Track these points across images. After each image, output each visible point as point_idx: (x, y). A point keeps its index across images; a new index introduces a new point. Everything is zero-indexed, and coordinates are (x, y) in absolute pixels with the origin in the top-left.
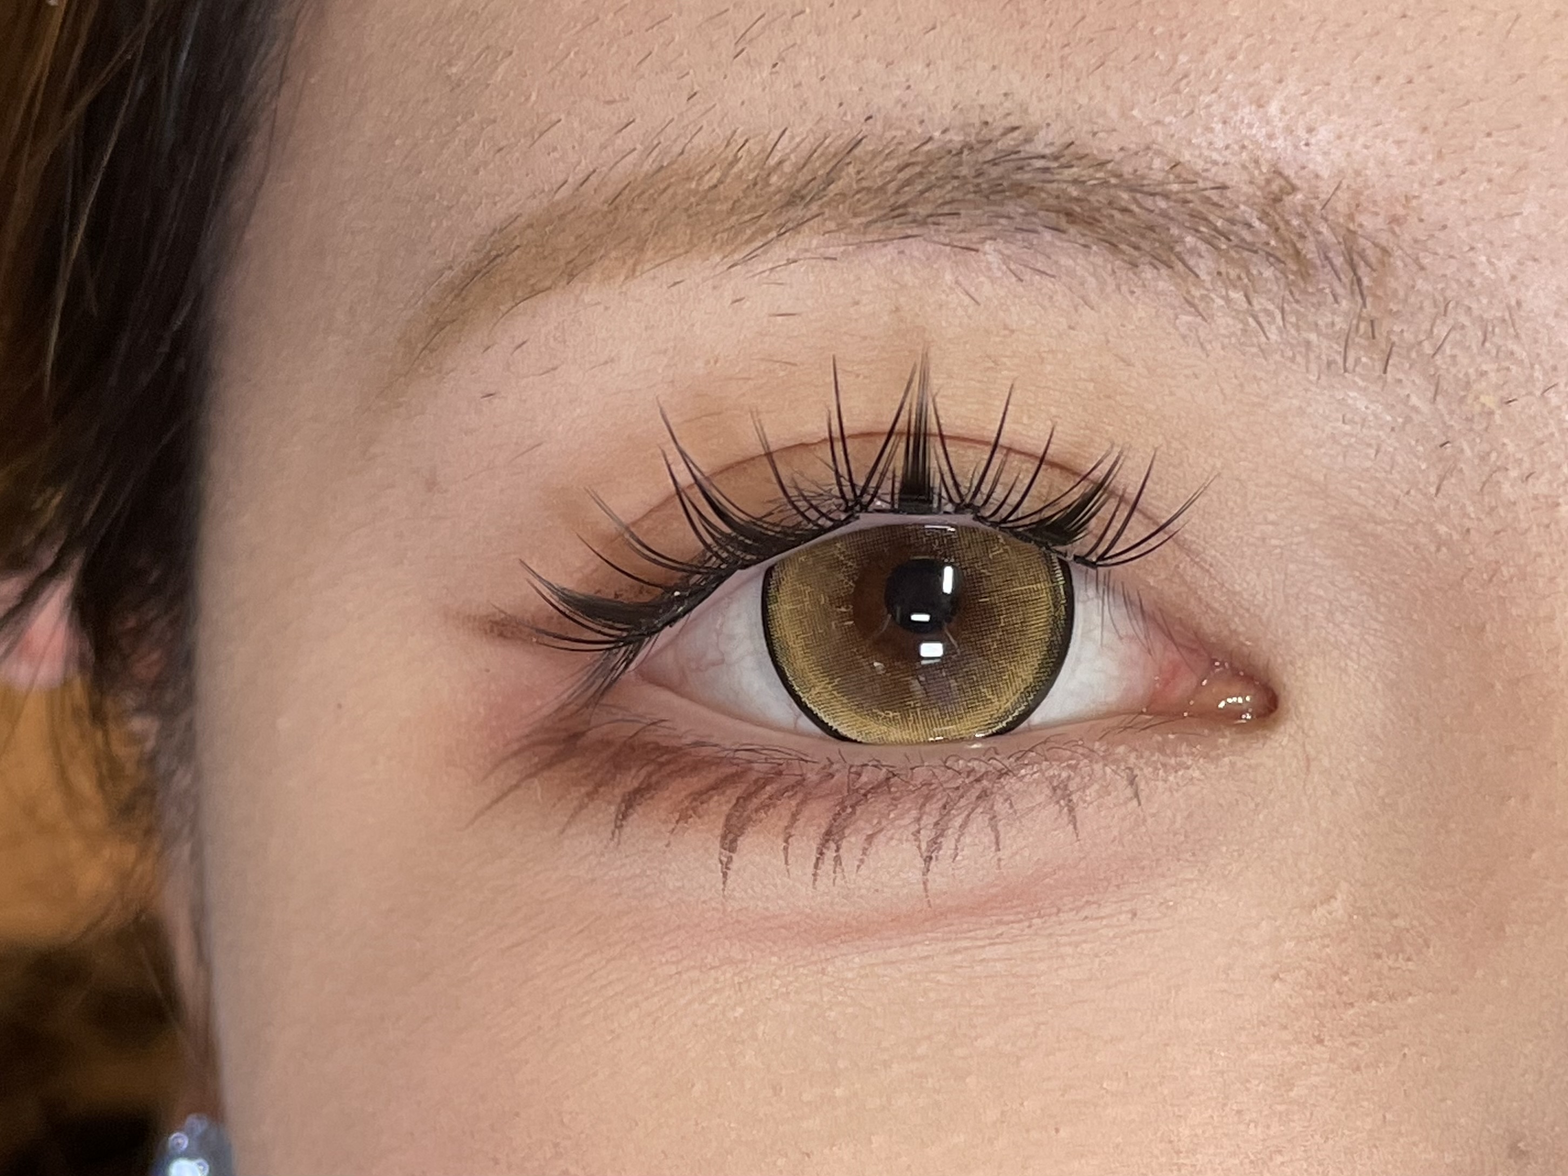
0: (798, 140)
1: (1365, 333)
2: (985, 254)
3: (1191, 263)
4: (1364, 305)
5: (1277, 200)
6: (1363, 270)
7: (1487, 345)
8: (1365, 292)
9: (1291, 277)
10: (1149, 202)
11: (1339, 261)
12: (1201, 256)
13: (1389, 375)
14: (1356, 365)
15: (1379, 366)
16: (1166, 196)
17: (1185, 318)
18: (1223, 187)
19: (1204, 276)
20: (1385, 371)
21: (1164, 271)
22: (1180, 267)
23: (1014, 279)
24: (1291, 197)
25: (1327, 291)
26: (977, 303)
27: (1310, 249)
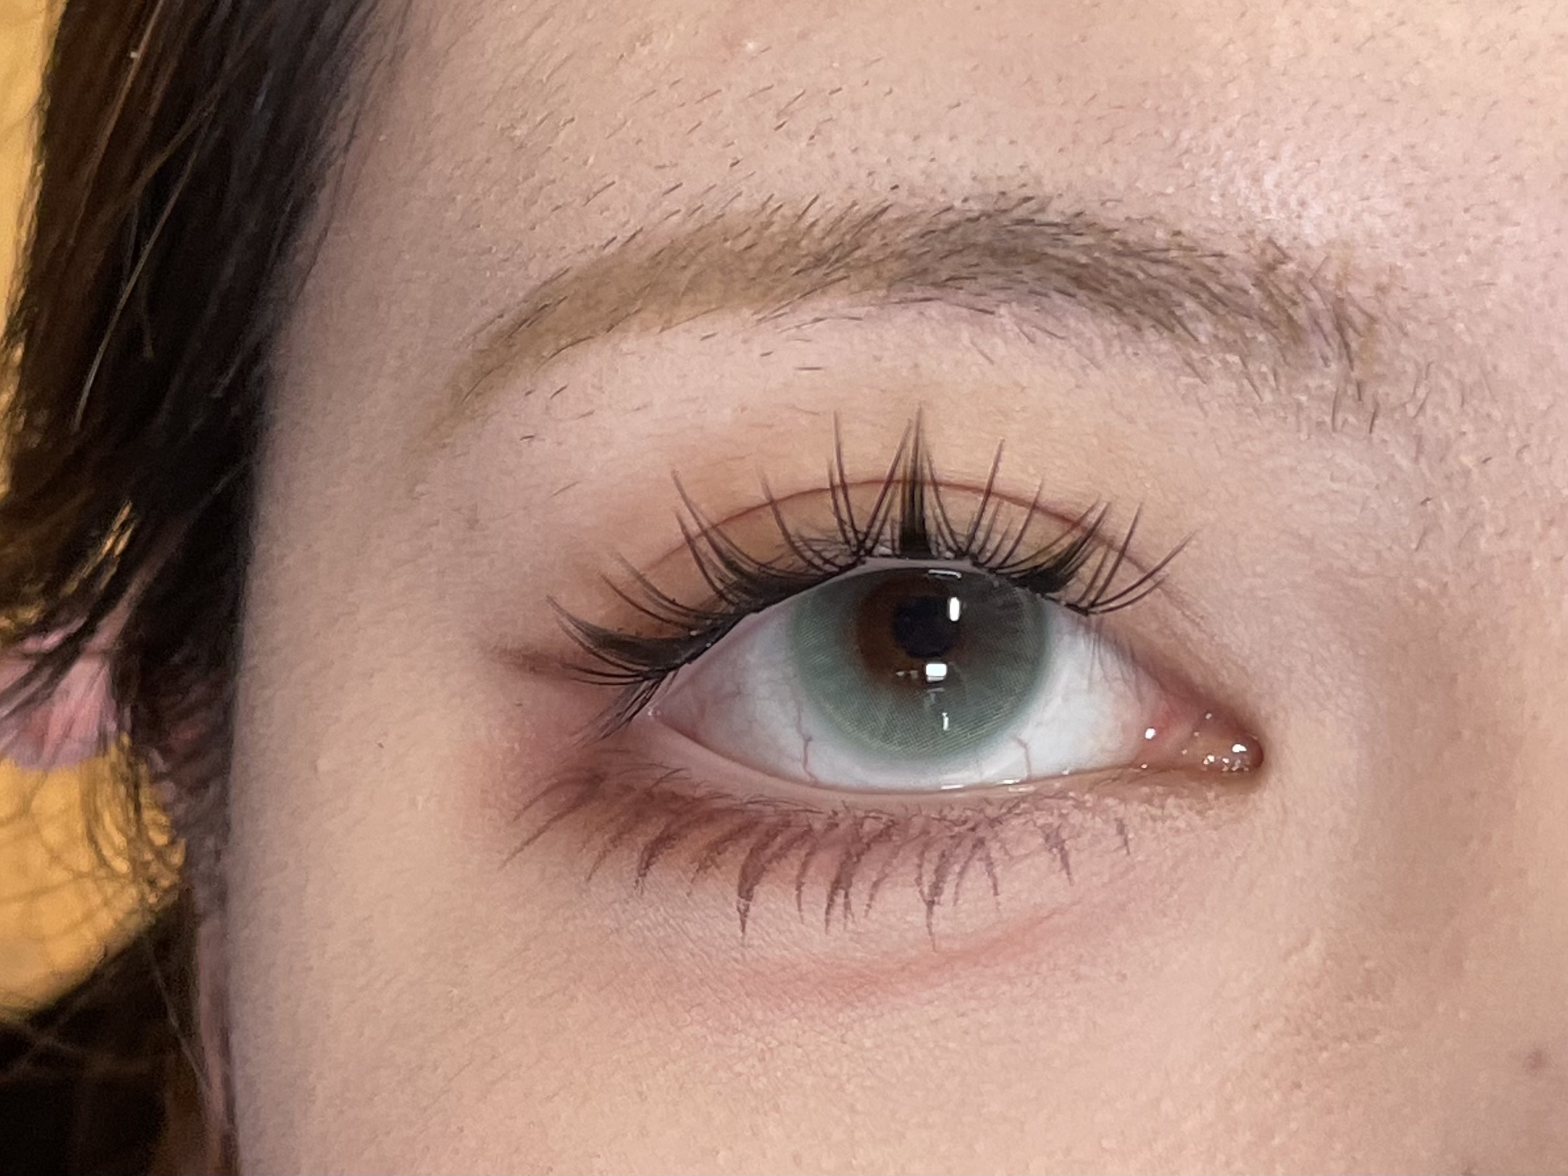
0: (829, 206)
1: (1353, 395)
2: (1001, 316)
3: (1191, 326)
4: (1352, 368)
5: (1271, 268)
6: (1351, 334)
7: (1466, 407)
8: (1353, 356)
9: (1284, 341)
10: (1153, 269)
11: (1328, 326)
12: (1200, 321)
13: (1374, 435)
14: (1343, 425)
15: (1366, 427)
16: (1168, 262)
17: (1184, 380)
18: (1220, 255)
19: (1203, 339)
20: (1371, 431)
21: (1166, 334)
22: (1179, 330)
23: (1027, 341)
24: (1283, 267)
25: (1318, 355)
26: (992, 362)
27: (1300, 315)
